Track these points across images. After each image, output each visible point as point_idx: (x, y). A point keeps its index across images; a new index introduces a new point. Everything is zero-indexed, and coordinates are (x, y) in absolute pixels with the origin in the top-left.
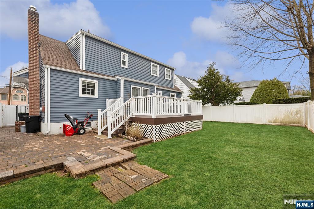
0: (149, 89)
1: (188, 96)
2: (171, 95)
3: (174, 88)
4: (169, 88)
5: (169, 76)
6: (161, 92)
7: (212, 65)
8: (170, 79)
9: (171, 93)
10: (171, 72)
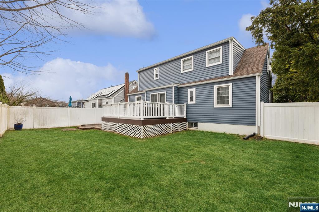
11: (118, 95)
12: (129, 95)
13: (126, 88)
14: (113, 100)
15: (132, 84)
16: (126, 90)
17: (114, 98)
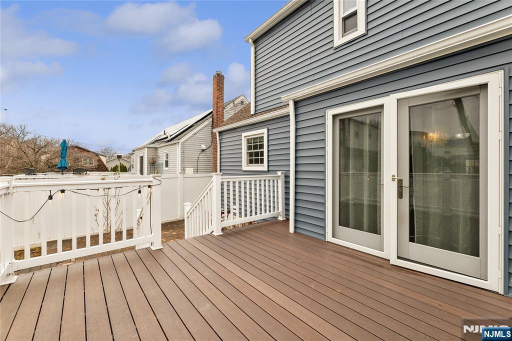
11: (195, 134)
12: (220, 133)
13: (215, 117)
14: (178, 148)
15: (232, 105)
16: (215, 121)
17: (183, 143)
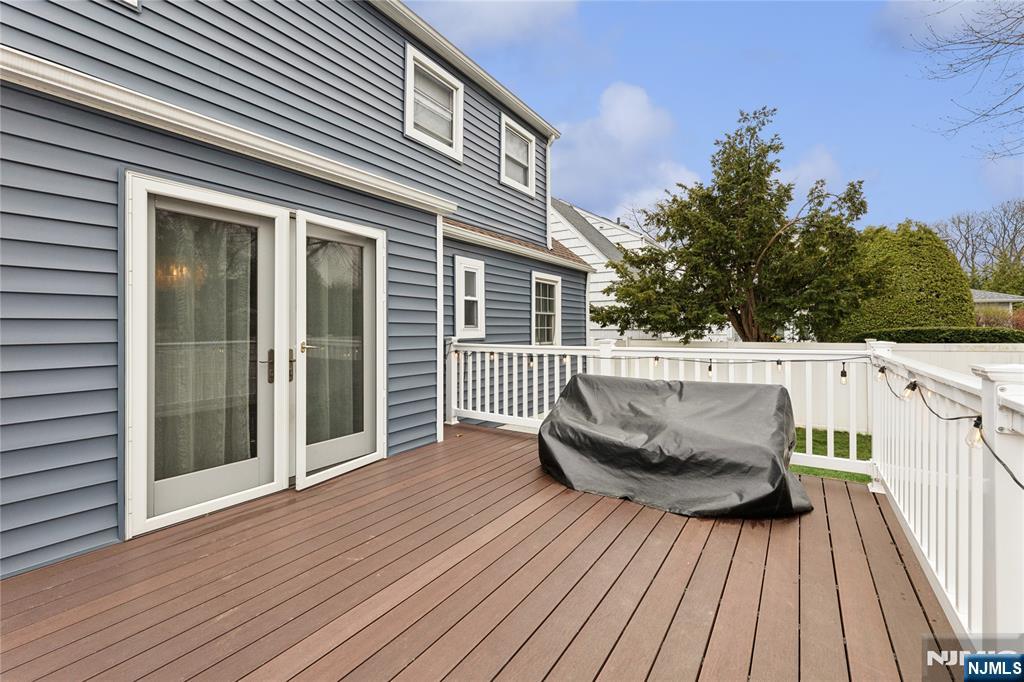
0: (380, 236)
1: (605, 286)
2: (538, 284)
3: (550, 247)
4: (527, 242)
5: (526, 169)
6: (478, 266)
7: (754, 124)
8: (531, 190)
9: (536, 274)
10: (533, 146)
